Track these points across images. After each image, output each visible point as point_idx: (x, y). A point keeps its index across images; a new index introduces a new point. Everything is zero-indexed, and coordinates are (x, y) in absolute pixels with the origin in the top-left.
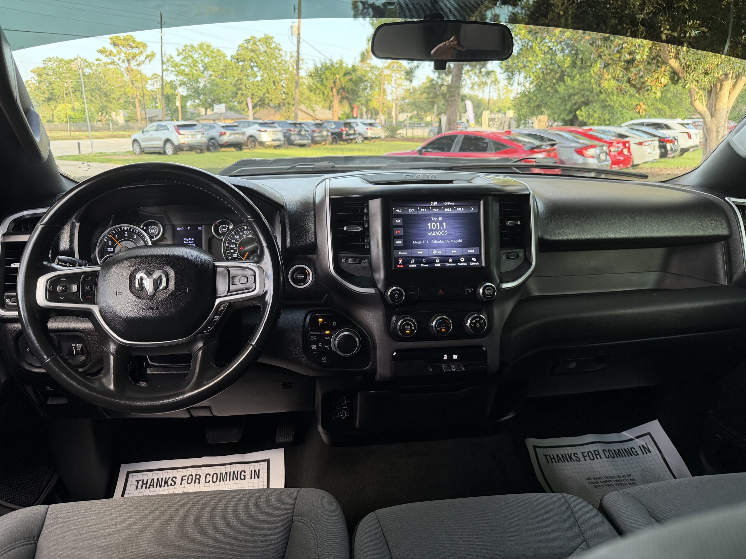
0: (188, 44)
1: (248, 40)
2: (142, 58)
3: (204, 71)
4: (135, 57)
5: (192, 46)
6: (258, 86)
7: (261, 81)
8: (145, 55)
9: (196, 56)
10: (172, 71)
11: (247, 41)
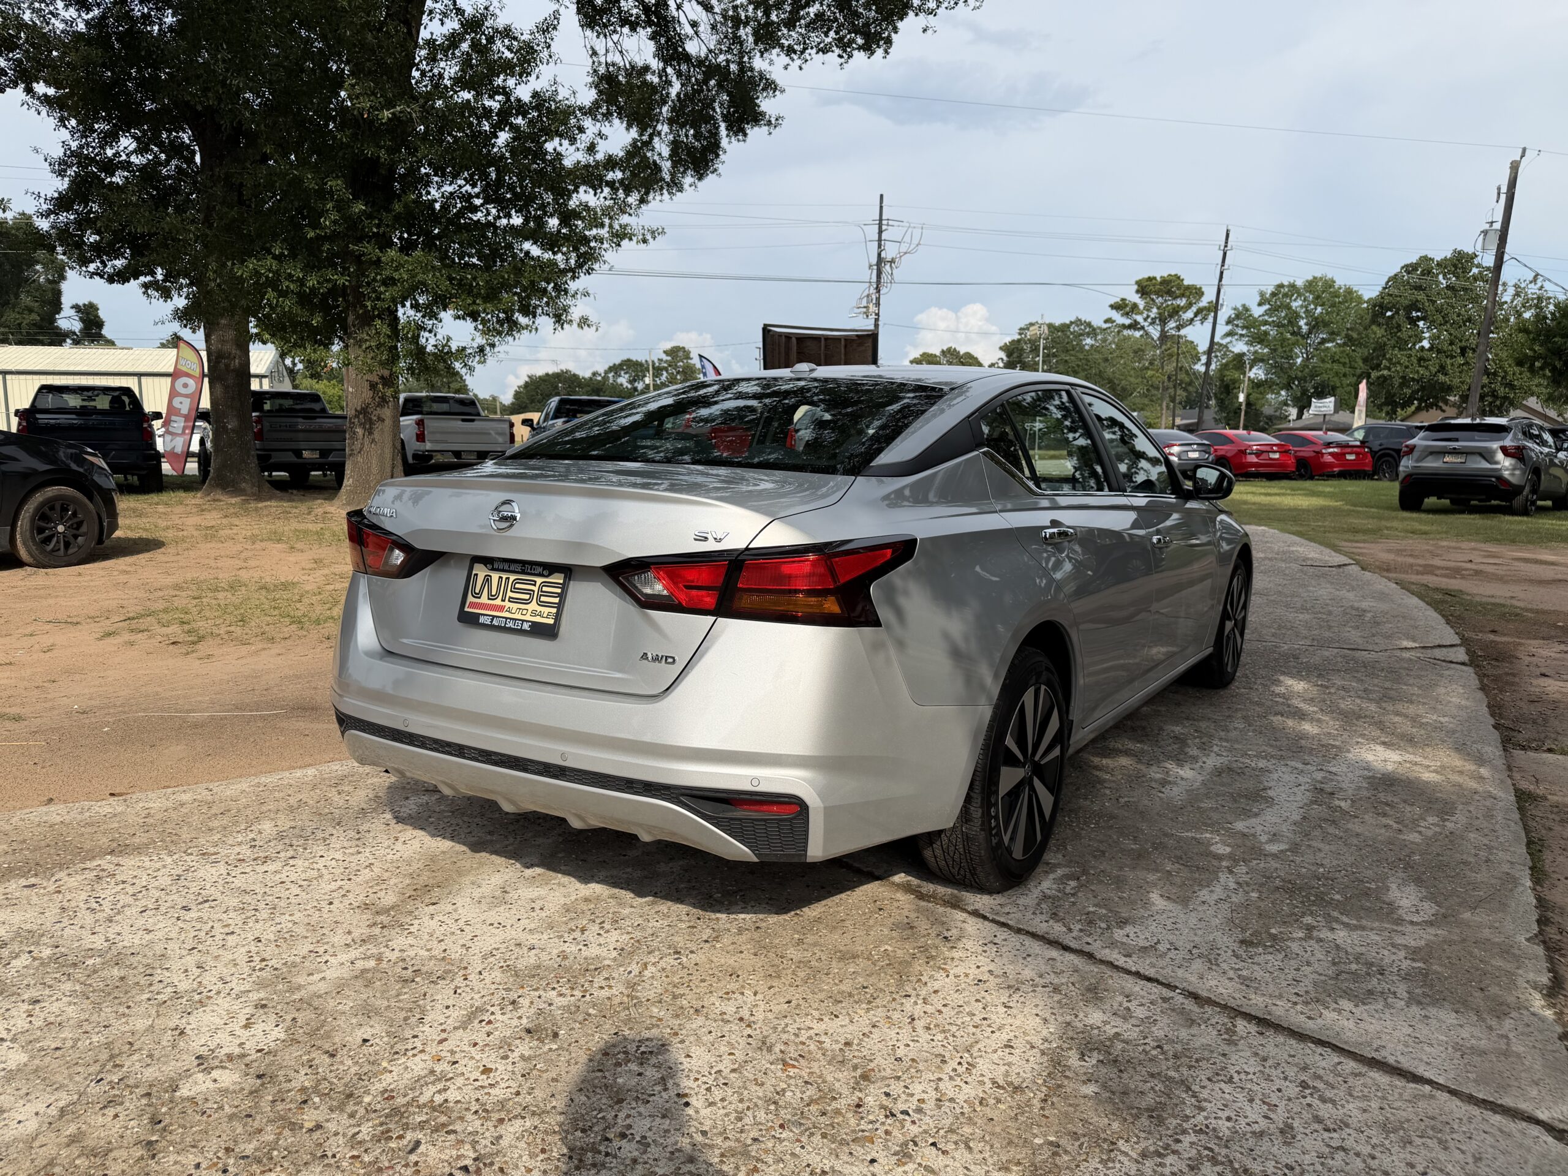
0: (1286, 283)
1: (1411, 265)
2: (1189, 314)
3: (1310, 332)
4: (1177, 312)
5: (1292, 286)
6: (1420, 359)
7: (1431, 349)
8: (1194, 309)
9: (1296, 304)
10: (1242, 335)
11: (1410, 268)
